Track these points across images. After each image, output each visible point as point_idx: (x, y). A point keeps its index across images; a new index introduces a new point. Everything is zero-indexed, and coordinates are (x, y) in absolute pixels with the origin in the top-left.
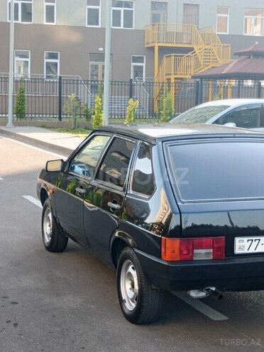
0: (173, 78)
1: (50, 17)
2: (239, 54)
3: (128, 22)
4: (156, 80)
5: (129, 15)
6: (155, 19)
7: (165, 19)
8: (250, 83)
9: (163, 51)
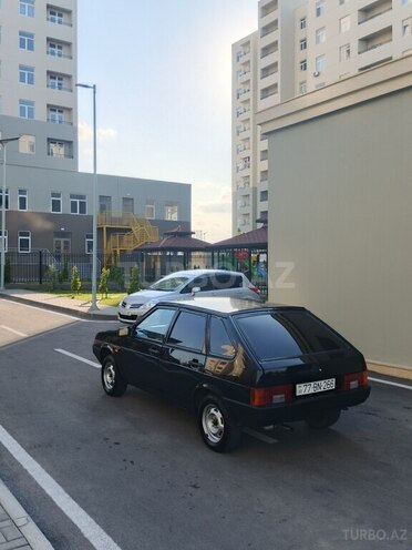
0: (118, 250)
1: (23, 205)
2: (168, 234)
3: (83, 210)
4: (105, 252)
5: (83, 205)
6: (102, 208)
7: (110, 208)
8: (180, 254)
9: (110, 230)
